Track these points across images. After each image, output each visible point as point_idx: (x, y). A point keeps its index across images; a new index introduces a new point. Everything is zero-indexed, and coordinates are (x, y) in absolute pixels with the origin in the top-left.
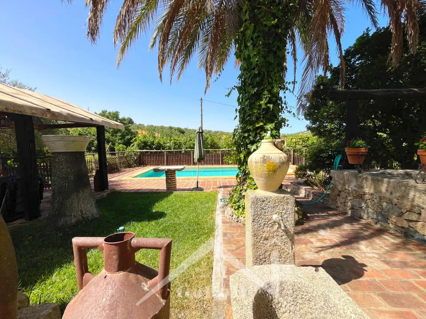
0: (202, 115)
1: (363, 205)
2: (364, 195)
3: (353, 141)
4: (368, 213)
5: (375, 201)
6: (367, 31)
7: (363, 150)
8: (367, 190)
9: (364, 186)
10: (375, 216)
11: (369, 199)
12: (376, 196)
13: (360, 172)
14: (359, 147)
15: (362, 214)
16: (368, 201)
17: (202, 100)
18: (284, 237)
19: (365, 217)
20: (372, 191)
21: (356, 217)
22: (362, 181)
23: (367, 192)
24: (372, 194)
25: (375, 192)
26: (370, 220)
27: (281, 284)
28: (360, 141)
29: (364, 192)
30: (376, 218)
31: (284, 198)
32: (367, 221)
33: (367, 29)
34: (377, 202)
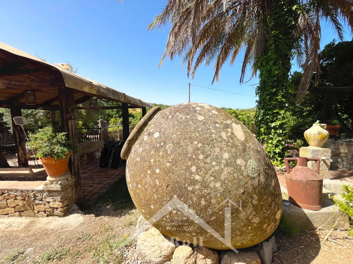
0: (190, 96)
1: (339, 160)
2: (340, 154)
3: (331, 121)
4: (343, 165)
5: (349, 157)
6: (333, 42)
7: (338, 126)
8: (342, 151)
9: (340, 148)
10: (348, 166)
11: (344, 156)
12: (349, 155)
13: (336, 140)
14: (335, 124)
15: (338, 165)
16: (343, 157)
17: (190, 84)
18: (325, 167)
19: (341, 167)
20: (346, 151)
21: (333, 168)
22: (338, 145)
23: (343, 152)
24: (346, 153)
25: (348, 152)
26: (344, 169)
27: (329, 184)
28: (336, 121)
29: (340, 152)
30: (349, 167)
31: (326, 150)
32: (343, 169)
33: (334, 40)
34: (350, 158)
